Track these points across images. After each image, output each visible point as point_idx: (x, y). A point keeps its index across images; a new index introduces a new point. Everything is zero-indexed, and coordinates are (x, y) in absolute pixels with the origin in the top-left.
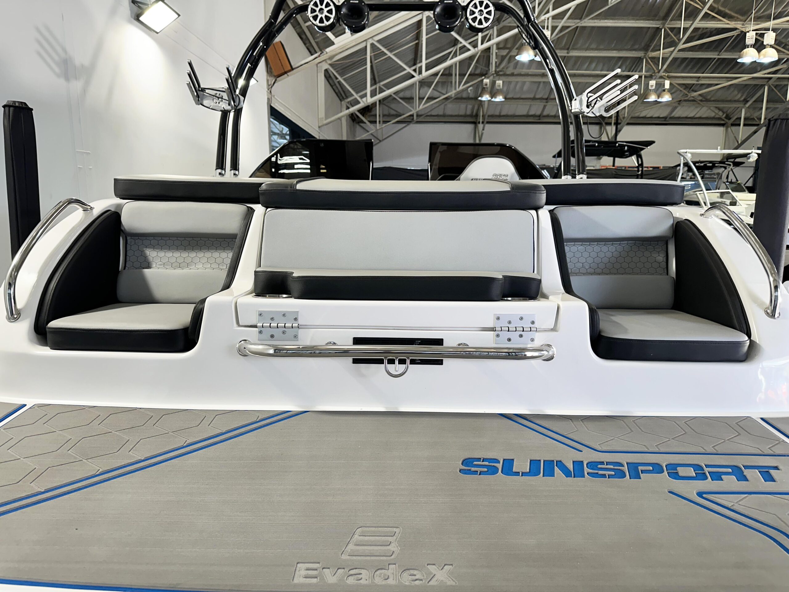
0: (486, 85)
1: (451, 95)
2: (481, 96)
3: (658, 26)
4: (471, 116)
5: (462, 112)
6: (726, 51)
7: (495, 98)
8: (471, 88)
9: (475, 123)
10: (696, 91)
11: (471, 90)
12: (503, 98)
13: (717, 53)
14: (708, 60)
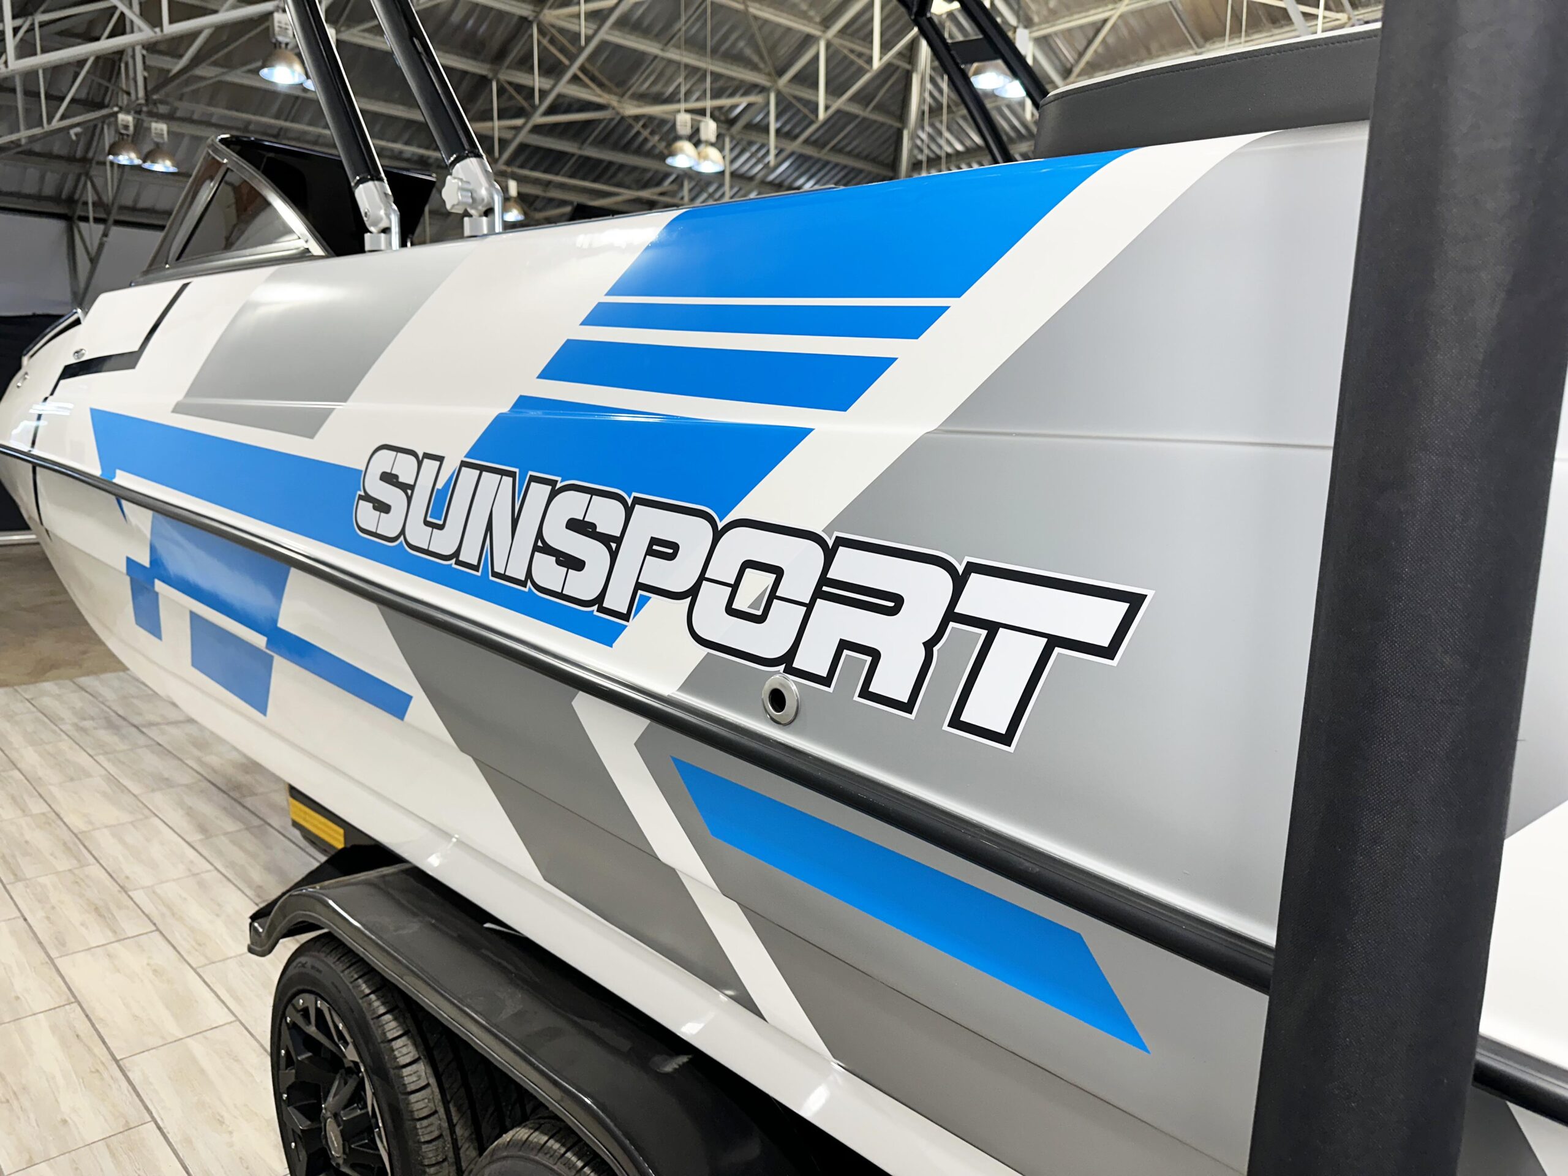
0: (126, 127)
1: (19, 140)
2: (114, 150)
3: (484, 73)
4: (56, 199)
5: (30, 188)
6: (591, 144)
7: (153, 162)
8: (78, 130)
9: (66, 217)
10: (540, 210)
11: (76, 135)
12: (173, 166)
13: (576, 145)
14: (562, 155)
